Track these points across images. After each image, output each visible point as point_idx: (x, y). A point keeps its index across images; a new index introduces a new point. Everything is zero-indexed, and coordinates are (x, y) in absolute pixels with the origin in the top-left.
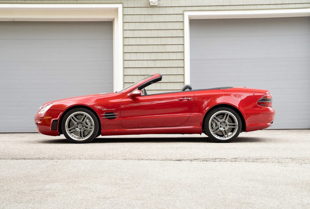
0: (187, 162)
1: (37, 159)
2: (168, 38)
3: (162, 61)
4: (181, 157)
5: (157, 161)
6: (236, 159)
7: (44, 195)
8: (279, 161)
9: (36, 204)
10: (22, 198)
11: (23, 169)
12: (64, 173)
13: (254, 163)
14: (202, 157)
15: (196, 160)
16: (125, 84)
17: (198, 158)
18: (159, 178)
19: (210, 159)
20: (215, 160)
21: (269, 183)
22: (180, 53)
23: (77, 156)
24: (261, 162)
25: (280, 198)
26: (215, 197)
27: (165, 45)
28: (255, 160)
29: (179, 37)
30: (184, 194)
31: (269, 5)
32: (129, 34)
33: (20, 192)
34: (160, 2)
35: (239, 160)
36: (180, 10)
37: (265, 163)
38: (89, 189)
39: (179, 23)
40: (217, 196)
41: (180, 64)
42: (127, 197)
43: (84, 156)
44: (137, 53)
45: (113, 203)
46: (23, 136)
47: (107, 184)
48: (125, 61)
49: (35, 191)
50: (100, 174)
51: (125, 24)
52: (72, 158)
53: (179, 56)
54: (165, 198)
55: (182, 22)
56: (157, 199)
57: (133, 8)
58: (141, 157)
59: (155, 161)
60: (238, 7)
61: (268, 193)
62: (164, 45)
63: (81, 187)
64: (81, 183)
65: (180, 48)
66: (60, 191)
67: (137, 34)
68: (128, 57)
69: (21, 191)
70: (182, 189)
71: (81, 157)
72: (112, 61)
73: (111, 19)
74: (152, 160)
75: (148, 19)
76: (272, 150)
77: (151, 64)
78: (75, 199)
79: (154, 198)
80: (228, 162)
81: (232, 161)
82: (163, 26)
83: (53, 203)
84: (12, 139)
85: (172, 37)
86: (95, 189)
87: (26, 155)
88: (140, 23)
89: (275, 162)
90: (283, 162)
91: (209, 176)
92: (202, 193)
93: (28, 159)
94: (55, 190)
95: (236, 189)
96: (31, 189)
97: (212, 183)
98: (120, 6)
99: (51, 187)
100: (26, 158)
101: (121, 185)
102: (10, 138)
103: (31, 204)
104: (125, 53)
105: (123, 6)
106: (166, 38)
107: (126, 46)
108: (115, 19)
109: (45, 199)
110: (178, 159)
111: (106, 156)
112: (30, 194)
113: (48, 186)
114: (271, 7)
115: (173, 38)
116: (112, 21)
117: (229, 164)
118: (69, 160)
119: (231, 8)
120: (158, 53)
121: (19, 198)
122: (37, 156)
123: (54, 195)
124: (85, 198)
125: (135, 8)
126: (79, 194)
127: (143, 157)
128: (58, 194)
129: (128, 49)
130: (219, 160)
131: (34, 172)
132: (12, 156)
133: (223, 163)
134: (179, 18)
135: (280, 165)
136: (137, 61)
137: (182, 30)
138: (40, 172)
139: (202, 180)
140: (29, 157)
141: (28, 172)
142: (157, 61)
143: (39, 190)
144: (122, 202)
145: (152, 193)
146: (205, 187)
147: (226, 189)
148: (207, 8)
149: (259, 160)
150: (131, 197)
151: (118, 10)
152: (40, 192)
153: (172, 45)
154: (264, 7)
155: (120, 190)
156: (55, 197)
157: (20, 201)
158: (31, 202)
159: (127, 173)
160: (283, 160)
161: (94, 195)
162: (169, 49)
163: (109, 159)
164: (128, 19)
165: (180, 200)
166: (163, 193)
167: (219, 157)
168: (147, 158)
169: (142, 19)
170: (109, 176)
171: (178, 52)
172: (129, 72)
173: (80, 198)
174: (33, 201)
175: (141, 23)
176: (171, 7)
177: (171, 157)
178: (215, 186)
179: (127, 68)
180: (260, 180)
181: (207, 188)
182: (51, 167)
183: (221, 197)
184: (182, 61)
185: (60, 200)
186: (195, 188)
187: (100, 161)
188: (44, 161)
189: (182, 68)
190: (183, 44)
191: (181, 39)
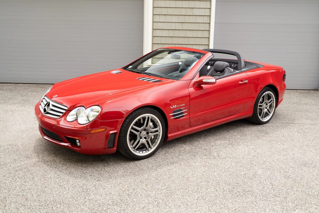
3: (189, 24)
16: (154, 44)
22: (207, 17)
41: (205, 27)
44: (166, 15)
48: (154, 23)
53: (206, 20)
62: (192, 9)
65: (206, 12)
72: (142, 21)
77: (179, 26)
104: (155, 15)
106: (194, 2)
107: (155, 9)
120: (185, 16)
129: (158, 11)
142: (184, 23)
153: (200, 9)
162: (196, 12)
171: (205, 15)
172: (158, 33)
179: (156, 29)
184: (208, 24)
189: (208, 31)
190: (210, 8)
191: (209, 2)
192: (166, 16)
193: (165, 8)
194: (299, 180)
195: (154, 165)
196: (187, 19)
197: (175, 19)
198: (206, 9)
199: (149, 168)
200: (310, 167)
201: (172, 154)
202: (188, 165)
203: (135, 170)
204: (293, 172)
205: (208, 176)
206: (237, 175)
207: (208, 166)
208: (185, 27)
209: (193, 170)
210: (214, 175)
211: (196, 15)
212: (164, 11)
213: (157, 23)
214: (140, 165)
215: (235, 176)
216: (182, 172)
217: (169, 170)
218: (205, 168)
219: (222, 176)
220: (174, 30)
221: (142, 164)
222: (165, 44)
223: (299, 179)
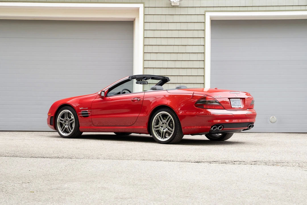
0: (206, 164)
1: (56, 157)
2: (189, 38)
3: (182, 62)
4: (200, 158)
5: (176, 163)
6: (255, 163)
7: (62, 194)
8: (300, 165)
9: (55, 202)
10: (40, 197)
11: (42, 168)
12: (83, 172)
13: (274, 166)
14: (221, 159)
15: (215, 162)
17: (217, 160)
18: (177, 180)
19: (230, 162)
20: (235, 163)
21: (290, 187)
22: (201, 54)
23: (96, 156)
24: (281, 165)
25: (300, 203)
26: (234, 200)
27: (186, 45)
28: (275, 164)
29: (200, 38)
30: (202, 196)
31: (292, 7)
32: (149, 34)
33: (38, 191)
34: (182, 2)
35: (259, 163)
36: (202, 11)
37: (285, 167)
38: (107, 189)
39: (200, 23)
40: (236, 199)
41: (200, 65)
42: (145, 198)
43: (103, 155)
44: (157, 53)
45: (130, 203)
46: (42, 134)
47: (125, 184)
48: (145, 61)
49: (54, 190)
50: (118, 174)
51: (145, 23)
52: (90, 158)
53: (200, 57)
54: (183, 200)
55: (204, 23)
56: (175, 201)
57: (154, 8)
58: (160, 158)
59: (174, 163)
60: (261, 9)
61: (288, 197)
63: (100, 186)
64: (99, 183)
65: (200, 49)
66: (78, 191)
67: (157, 34)
68: (148, 57)
69: (39, 189)
70: (200, 191)
71: (100, 156)
72: (132, 61)
73: (132, 19)
74: (171, 161)
75: (169, 19)
76: (293, 154)
77: (171, 64)
78: (93, 199)
79: (172, 199)
80: (247, 165)
81: (252, 164)
82: (184, 26)
83: (71, 202)
84: (32, 137)
85: (193, 38)
86: (113, 189)
87: (45, 153)
89: (296, 166)
90: (303, 166)
91: (228, 179)
92: (221, 196)
93: (47, 158)
94: (73, 189)
95: (255, 193)
96: (49, 188)
97: (231, 186)
98: (141, 6)
99: (69, 187)
100: (45, 156)
101: (139, 185)
102: (30, 136)
103: (50, 203)
104: (145, 53)
105: (144, 5)
106: (187, 38)
107: (146, 47)
108: (136, 19)
109: (63, 198)
110: (197, 160)
111: (124, 156)
112: (49, 193)
113: (66, 186)
114: (295, 8)
115: (194, 38)
116: (133, 21)
117: (248, 167)
118: (88, 160)
119: (254, 9)
120: (178, 54)
121: (37, 197)
122: (56, 155)
123: (72, 195)
124: (103, 197)
125: (156, 8)
126: (97, 193)
127: (161, 158)
128: (76, 193)
129: (149, 49)
130: (239, 163)
131: (53, 171)
132: (31, 154)
133: (242, 166)
134: (200, 19)
135: (301, 169)
136: (157, 61)
137: (203, 31)
138: (59, 170)
139: (220, 182)
140: (48, 156)
141: (47, 170)
142: (177, 61)
143: (57, 189)
144: (139, 202)
145: (170, 195)
146: (224, 190)
147: (245, 193)
148: (229, 9)
149: (279, 164)
150: (149, 198)
151: (139, 9)
152: (59, 191)
153: (193, 46)
154: (287, 8)
155: (138, 191)
156: (73, 196)
157: (39, 200)
158: (49, 201)
159: (145, 174)
160: (304, 164)
161: (112, 195)
162: (189, 49)
163: (127, 159)
164: (149, 18)
165: (199, 202)
166: (181, 195)
167: (239, 159)
168: (165, 159)
169: (163, 19)
170: (128, 176)
171: (199, 53)
172: (150, 72)
173: (98, 197)
174: (51, 200)
175: (162, 23)
176: (193, 8)
177: (190, 158)
178: (234, 189)
179: (147, 68)
180: (281, 184)
181: (226, 191)
182: (70, 166)
183: (240, 200)
184: (202, 62)
185: (78, 200)
186: (214, 190)
187: (118, 161)
188: (63, 159)
189: (203, 69)
190: (204, 45)
191: (202, 39)
193: (157, 46)
196: (180, 57)
198: (200, 46)
208: (178, 65)
211: (190, 53)
212: (155, 49)
213: (148, 61)
220: (167, 68)
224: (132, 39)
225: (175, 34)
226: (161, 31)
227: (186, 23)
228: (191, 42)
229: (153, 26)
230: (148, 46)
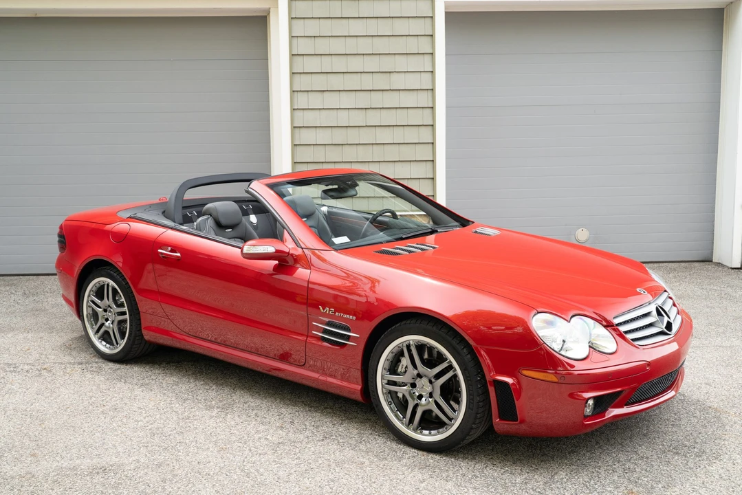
2: (397, 56)
3: (383, 110)
16: (296, 164)
22: (426, 92)
27: (390, 72)
29: (423, 54)
32: (303, 46)
39: (423, 19)
41: (423, 117)
44: (323, 91)
48: (295, 111)
51: (294, 22)
53: (423, 100)
55: (430, 19)
62: (388, 74)
65: (425, 81)
67: (322, 46)
68: (302, 101)
72: (267, 109)
73: (264, 10)
75: (350, 9)
77: (357, 118)
82: (384, 27)
85: (407, 54)
88: (330, 20)
104: (296, 93)
106: (393, 56)
107: (297, 76)
108: (271, 10)
115: (408, 56)
116: (266, 17)
120: (372, 92)
129: (304, 83)
134: (423, 8)
136: (324, 111)
137: (429, 38)
142: (371, 110)
153: (407, 74)
162: (399, 81)
164: (302, 10)
169: (336, 9)
171: (421, 89)
172: (307, 137)
175: (333, 20)
179: (300, 127)
184: (429, 111)
189: (430, 128)
190: (432, 72)
191: (428, 58)
192: (325, 93)
193: (322, 75)
194: (662, 489)
195: (292, 471)
196: (377, 100)
197: (347, 101)
198: (422, 73)
199: (279, 479)
200: (688, 455)
201: (341, 441)
202: (381, 466)
203: (244, 487)
204: (646, 470)
205: (430, 491)
206: (506, 484)
207: (432, 465)
208: (374, 118)
209: (394, 477)
210: (447, 488)
211: (399, 90)
212: (319, 82)
213: (302, 111)
214: (257, 474)
215: (500, 488)
216: (366, 483)
217: (333, 481)
218: (424, 471)
219: (466, 490)
220: (347, 127)
221: (262, 470)
222: (325, 162)
223: (660, 486)
224: (265, 58)
225: (364, 46)
226: (331, 39)
227: (389, 19)
228: (401, 63)
229: (312, 28)
230: (302, 75)
